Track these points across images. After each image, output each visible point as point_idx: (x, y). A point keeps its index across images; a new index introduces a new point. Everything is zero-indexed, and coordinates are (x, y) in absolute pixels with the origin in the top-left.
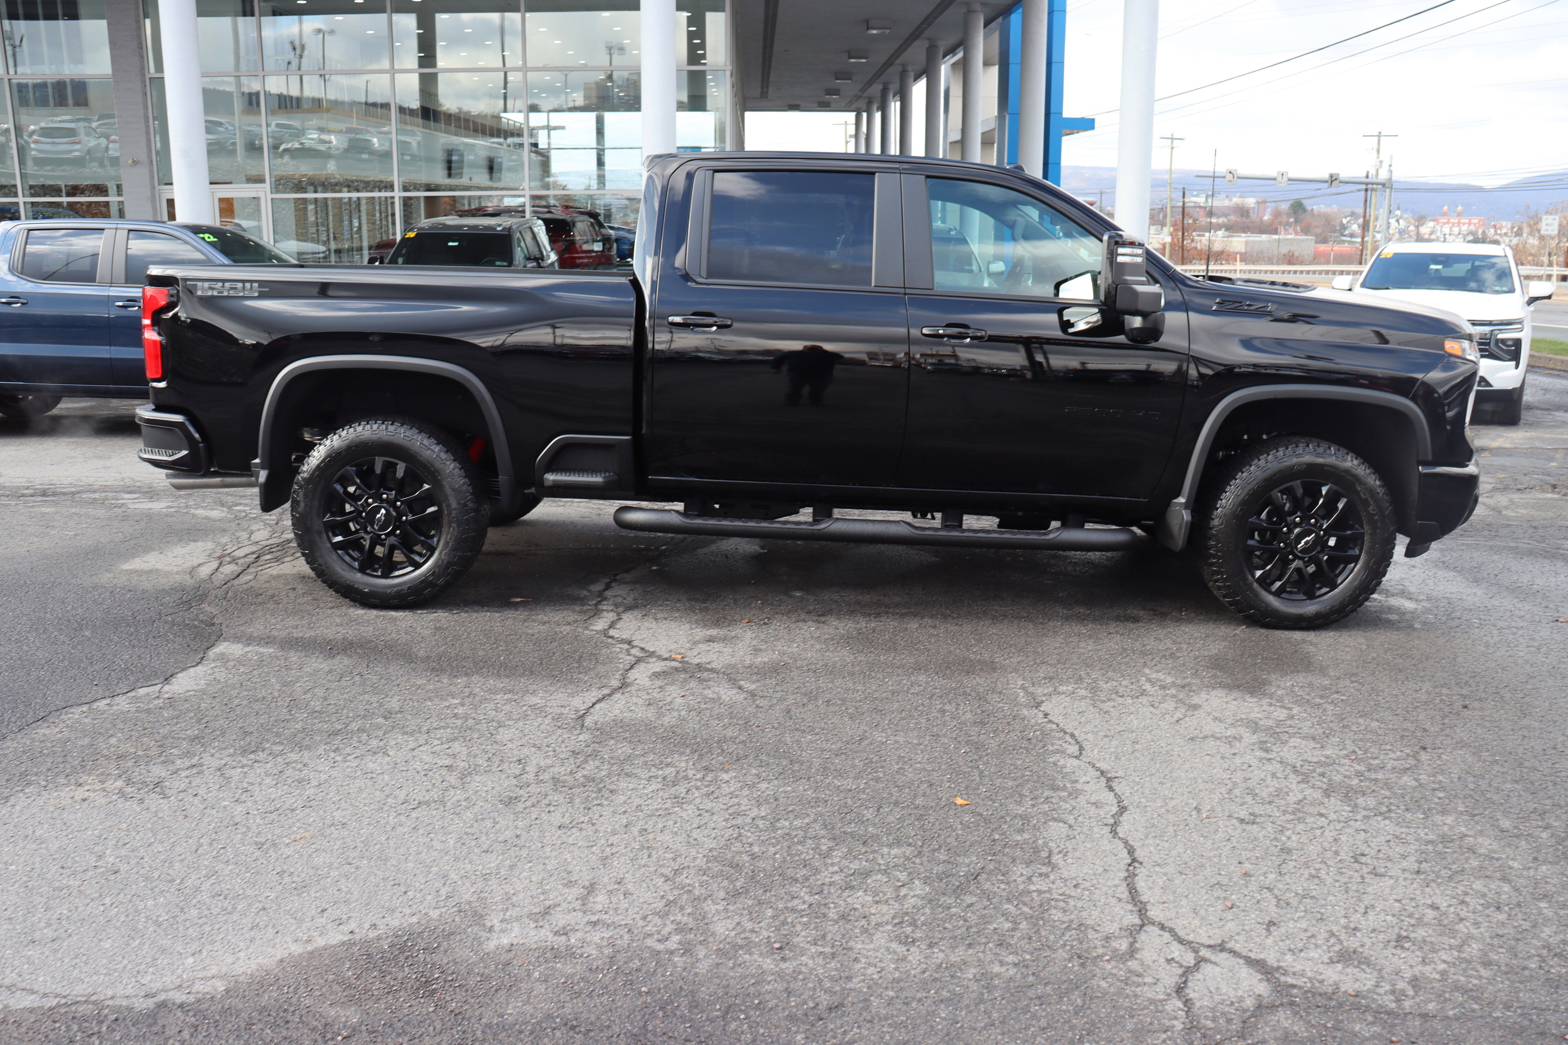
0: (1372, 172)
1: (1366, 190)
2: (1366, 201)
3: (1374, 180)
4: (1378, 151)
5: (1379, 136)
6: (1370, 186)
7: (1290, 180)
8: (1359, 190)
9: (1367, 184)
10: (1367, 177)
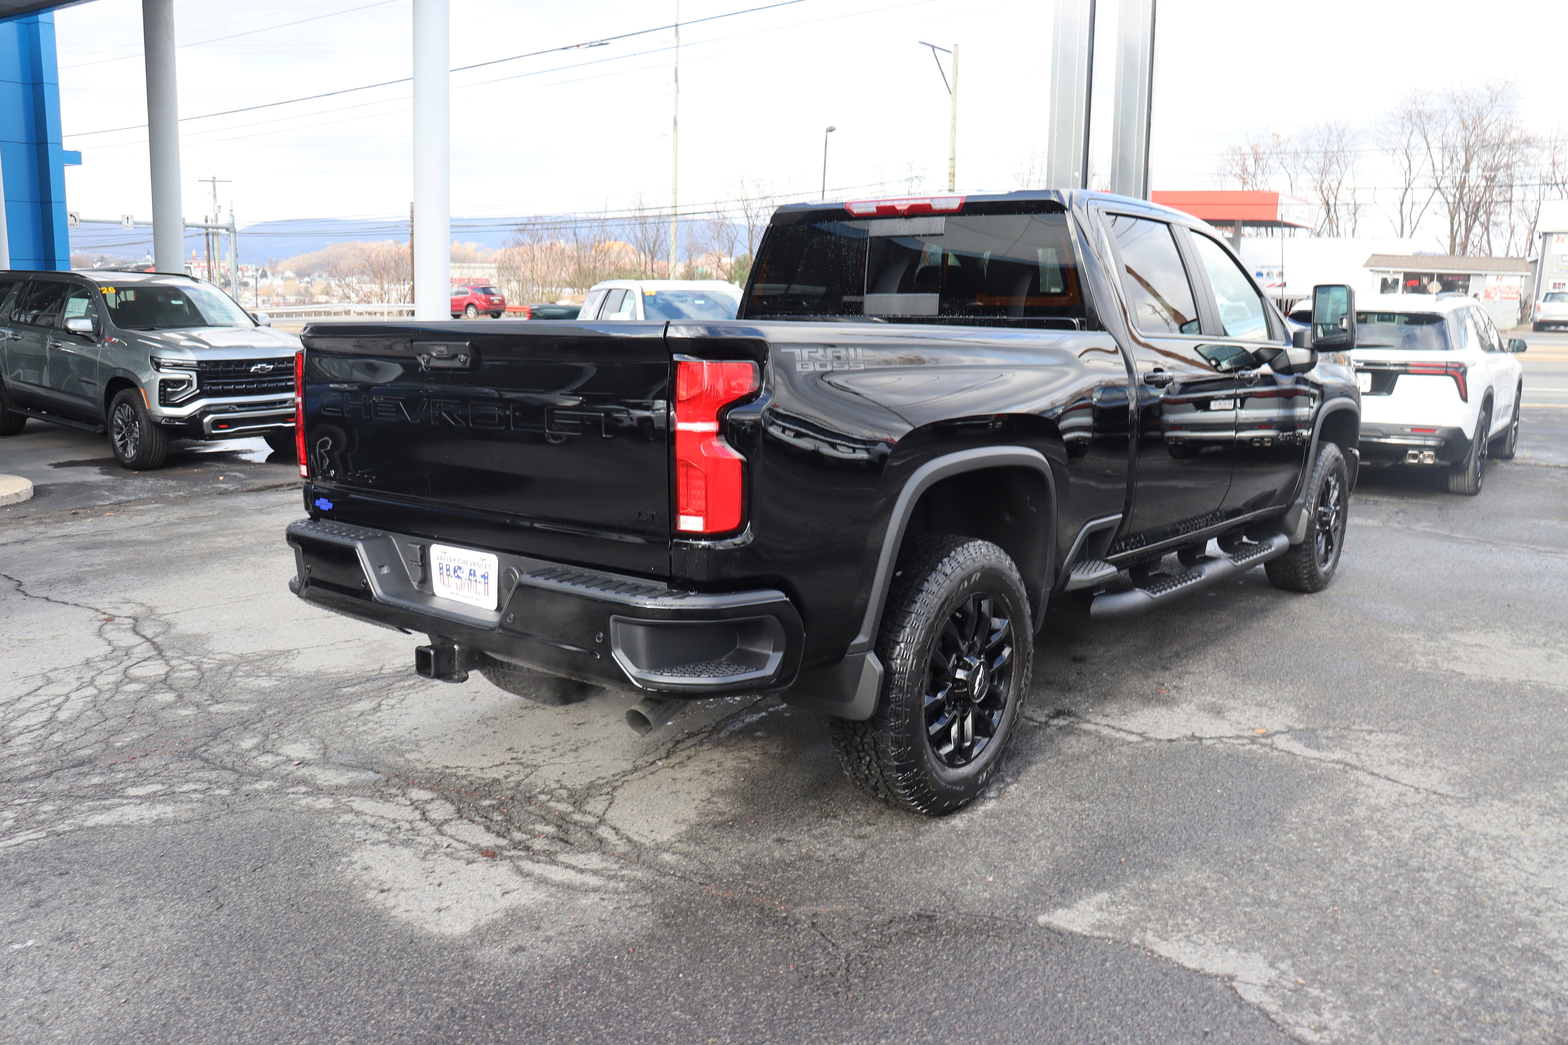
0: (211, 216)
1: (207, 234)
2: (208, 245)
3: (214, 224)
4: (215, 196)
5: (214, 181)
6: (210, 230)
7: (135, 223)
8: (200, 235)
9: (207, 228)
10: (206, 221)
